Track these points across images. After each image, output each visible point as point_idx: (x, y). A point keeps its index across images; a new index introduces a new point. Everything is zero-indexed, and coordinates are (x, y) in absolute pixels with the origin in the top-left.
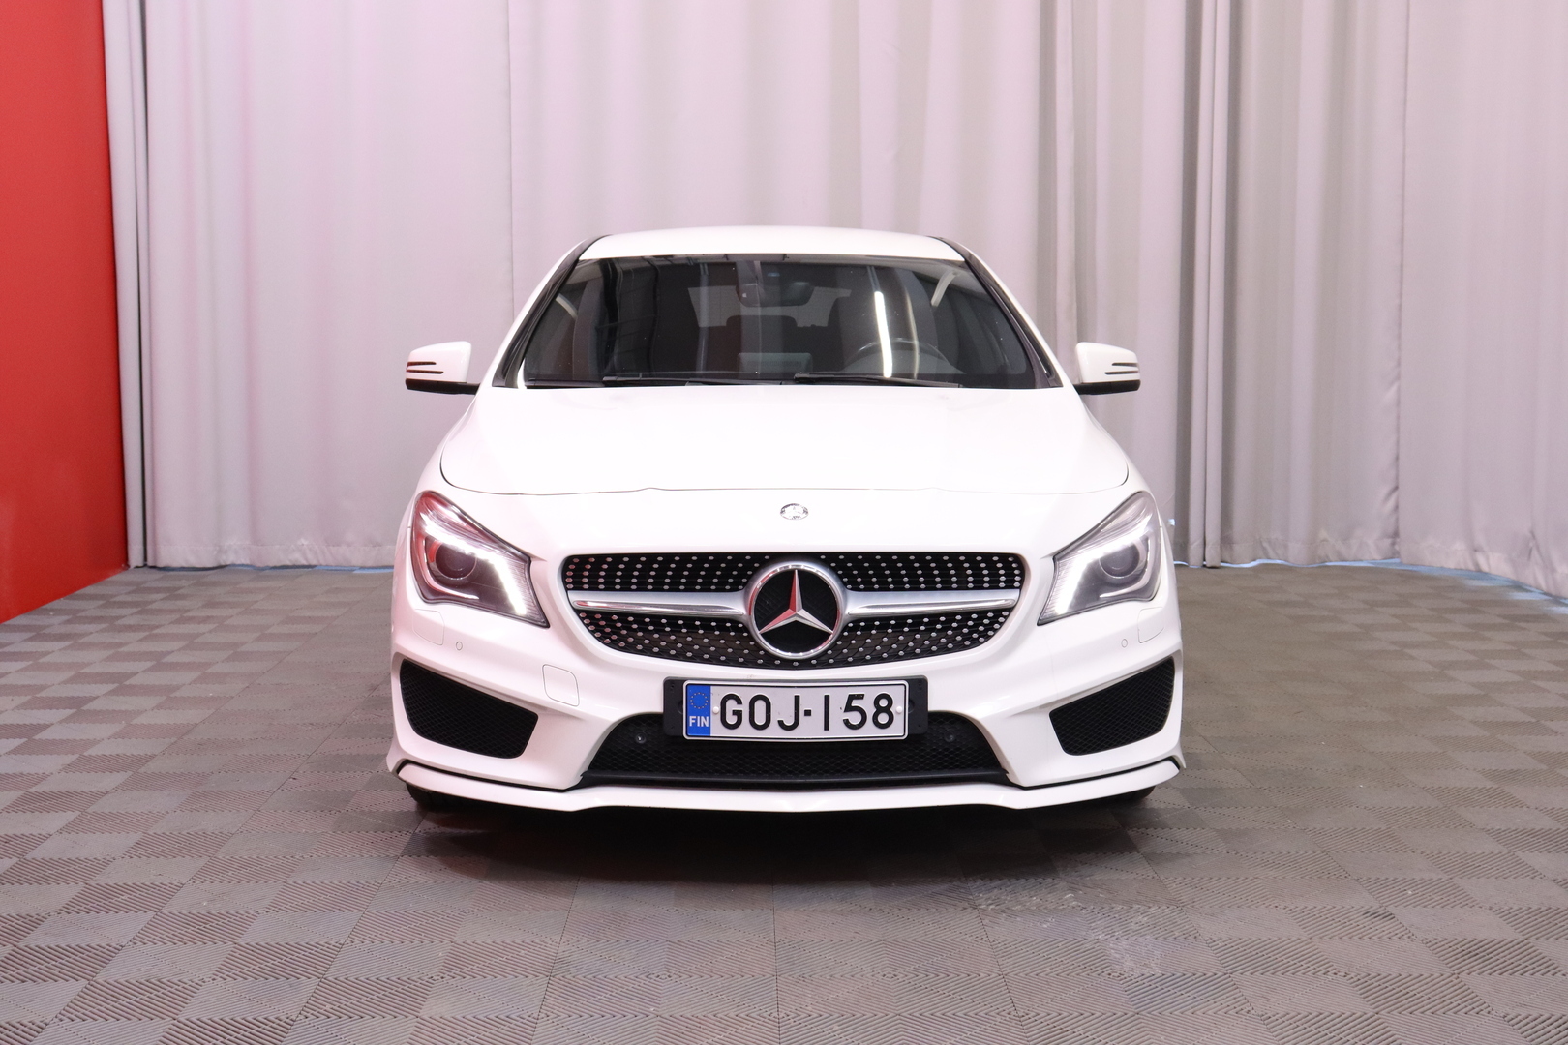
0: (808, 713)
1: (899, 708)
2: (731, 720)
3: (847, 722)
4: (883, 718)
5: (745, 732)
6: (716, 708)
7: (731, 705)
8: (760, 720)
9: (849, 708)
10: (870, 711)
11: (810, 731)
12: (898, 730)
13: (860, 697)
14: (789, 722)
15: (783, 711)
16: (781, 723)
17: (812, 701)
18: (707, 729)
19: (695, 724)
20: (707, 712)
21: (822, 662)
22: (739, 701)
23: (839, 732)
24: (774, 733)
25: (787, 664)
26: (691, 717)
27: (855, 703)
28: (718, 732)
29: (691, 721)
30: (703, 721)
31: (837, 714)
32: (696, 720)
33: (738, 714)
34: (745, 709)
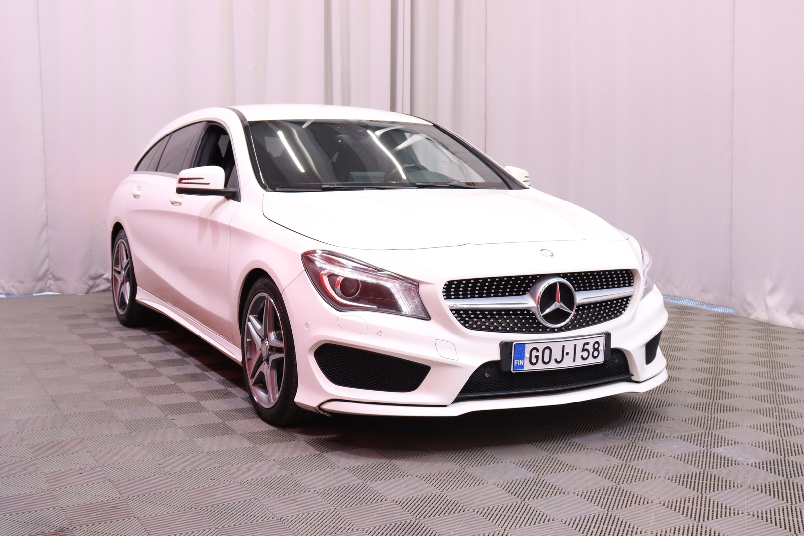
0: (567, 354)
1: (602, 348)
2: (534, 360)
3: (582, 357)
4: (595, 354)
5: (540, 366)
6: (527, 355)
7: (534, 353)
8: (546, 360)
9: (584, 350)
10: (591, 350)
11: (568, 363)
12: (600, 359)
13: (588, 344)
14: (559, 360)
15: (557, 355)
16: (556, 360)
17: (569, 348)
18: (522, 367)
19: (517, 364)
20: (522, 358)
21: (566, 328)
22: (538, 350)
23: (579, 363)
24: (553, 366)
25: (553, 330)
26: (515, 361)
27: (586, 347)
28: (528, 367)
29: (515, 363)
30: (521, 362)
31: (579, 353)
32: (517, 362)
33: (537, 357)
34: (540, 354)
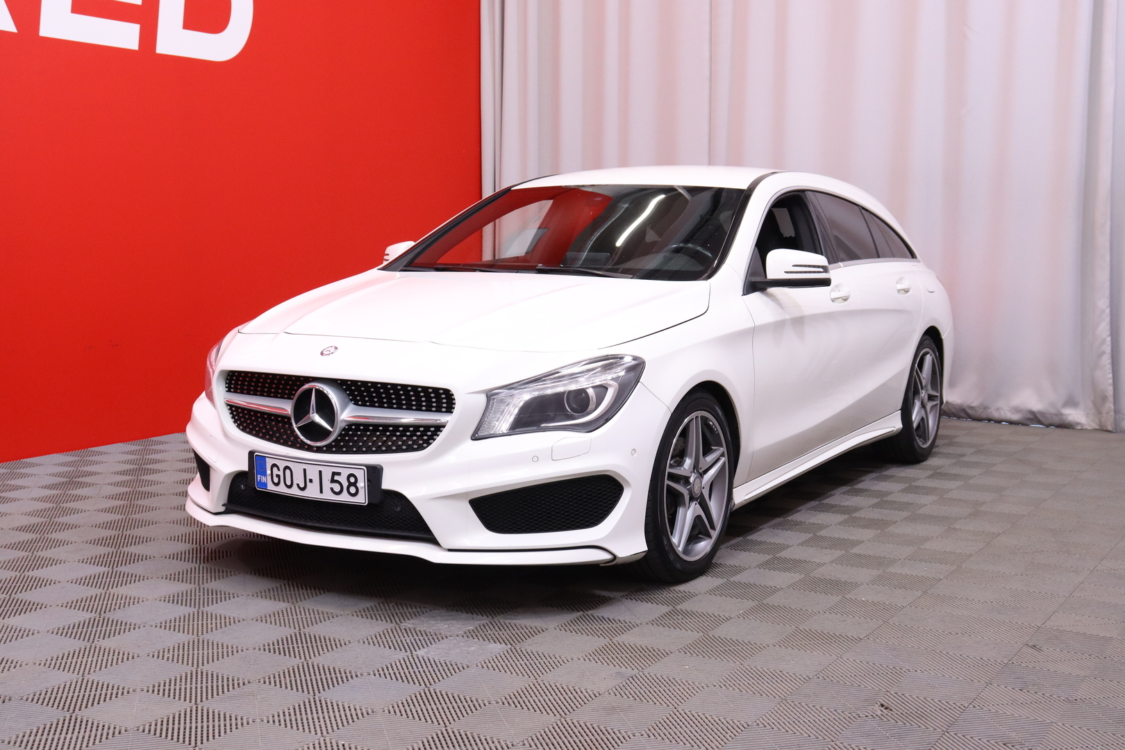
0: (311, 481)
1: (361, 484)
2: (276, 480)
3: (332, 489)
4: (353, 490)
5: (282, 489)
6: (269, 472)
7: (275, 471)
8: (288, 482)
9: (333, 481)
10: (345, 484)
11: (312, 493)
12: (361, 499)
13: (339, 474)
14: (302, 486)
15: (299, 479)
16: (298, 486)
17: (313, 473)
18: (265, 485)
19: (260, 480)
20: (265, 474)
21: (329, 449)
22: (279, 469)
23: (328, 496)
24: (294, 491)
25: (310, 449)
26: (259, 476)
27: (336, 478)
28: (271, 487)
29: (259, 479)
30: (264, 479)
31: (327, 484)
32: (261, 478)
33: (278, 476)
34: (281, 474)
